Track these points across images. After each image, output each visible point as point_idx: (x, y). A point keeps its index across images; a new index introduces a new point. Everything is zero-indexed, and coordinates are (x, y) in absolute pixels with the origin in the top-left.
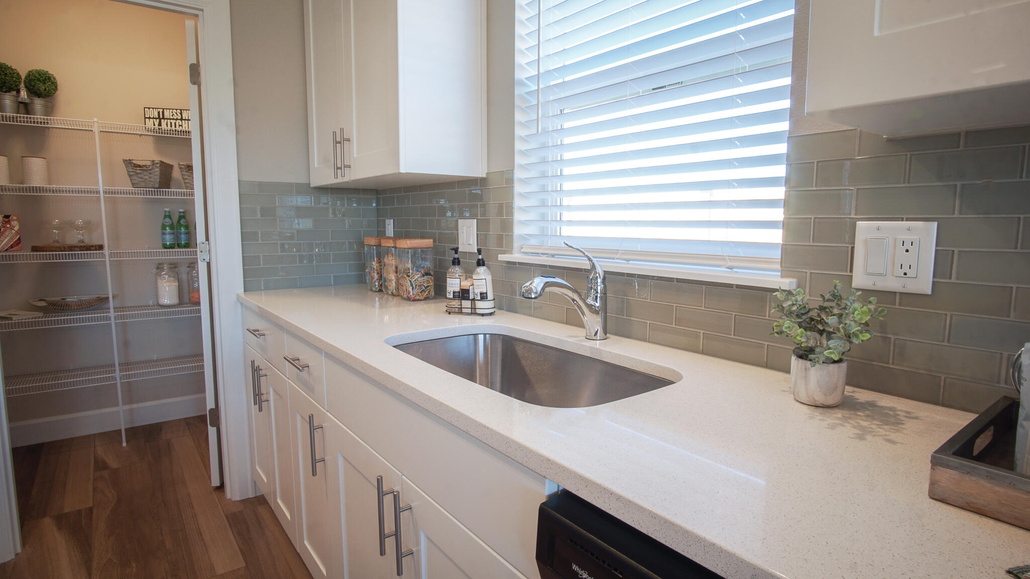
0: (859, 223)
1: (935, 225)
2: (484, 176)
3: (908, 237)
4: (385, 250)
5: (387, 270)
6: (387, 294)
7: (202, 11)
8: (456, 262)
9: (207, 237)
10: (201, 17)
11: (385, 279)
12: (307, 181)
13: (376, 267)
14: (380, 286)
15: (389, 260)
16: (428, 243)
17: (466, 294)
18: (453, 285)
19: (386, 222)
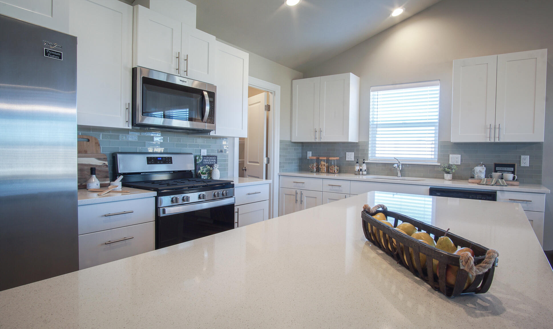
0: (450, 155)
1: (460, 155)
2: (358, 142)
3: (457, 157)
4: (321, 160)
5: (322, 166)
6: (321, 172)
7: (274, 92)
8: (357, 162)
9: (267, 156)
10: (274, 93)
11: (320, 168)
12: (289, 140)
13: (315, 165)
14: (316, 170)
15: (323, 163)
16: (338, 158)
17: (361, 170)
18: (357, 168)
19: (308, 152)
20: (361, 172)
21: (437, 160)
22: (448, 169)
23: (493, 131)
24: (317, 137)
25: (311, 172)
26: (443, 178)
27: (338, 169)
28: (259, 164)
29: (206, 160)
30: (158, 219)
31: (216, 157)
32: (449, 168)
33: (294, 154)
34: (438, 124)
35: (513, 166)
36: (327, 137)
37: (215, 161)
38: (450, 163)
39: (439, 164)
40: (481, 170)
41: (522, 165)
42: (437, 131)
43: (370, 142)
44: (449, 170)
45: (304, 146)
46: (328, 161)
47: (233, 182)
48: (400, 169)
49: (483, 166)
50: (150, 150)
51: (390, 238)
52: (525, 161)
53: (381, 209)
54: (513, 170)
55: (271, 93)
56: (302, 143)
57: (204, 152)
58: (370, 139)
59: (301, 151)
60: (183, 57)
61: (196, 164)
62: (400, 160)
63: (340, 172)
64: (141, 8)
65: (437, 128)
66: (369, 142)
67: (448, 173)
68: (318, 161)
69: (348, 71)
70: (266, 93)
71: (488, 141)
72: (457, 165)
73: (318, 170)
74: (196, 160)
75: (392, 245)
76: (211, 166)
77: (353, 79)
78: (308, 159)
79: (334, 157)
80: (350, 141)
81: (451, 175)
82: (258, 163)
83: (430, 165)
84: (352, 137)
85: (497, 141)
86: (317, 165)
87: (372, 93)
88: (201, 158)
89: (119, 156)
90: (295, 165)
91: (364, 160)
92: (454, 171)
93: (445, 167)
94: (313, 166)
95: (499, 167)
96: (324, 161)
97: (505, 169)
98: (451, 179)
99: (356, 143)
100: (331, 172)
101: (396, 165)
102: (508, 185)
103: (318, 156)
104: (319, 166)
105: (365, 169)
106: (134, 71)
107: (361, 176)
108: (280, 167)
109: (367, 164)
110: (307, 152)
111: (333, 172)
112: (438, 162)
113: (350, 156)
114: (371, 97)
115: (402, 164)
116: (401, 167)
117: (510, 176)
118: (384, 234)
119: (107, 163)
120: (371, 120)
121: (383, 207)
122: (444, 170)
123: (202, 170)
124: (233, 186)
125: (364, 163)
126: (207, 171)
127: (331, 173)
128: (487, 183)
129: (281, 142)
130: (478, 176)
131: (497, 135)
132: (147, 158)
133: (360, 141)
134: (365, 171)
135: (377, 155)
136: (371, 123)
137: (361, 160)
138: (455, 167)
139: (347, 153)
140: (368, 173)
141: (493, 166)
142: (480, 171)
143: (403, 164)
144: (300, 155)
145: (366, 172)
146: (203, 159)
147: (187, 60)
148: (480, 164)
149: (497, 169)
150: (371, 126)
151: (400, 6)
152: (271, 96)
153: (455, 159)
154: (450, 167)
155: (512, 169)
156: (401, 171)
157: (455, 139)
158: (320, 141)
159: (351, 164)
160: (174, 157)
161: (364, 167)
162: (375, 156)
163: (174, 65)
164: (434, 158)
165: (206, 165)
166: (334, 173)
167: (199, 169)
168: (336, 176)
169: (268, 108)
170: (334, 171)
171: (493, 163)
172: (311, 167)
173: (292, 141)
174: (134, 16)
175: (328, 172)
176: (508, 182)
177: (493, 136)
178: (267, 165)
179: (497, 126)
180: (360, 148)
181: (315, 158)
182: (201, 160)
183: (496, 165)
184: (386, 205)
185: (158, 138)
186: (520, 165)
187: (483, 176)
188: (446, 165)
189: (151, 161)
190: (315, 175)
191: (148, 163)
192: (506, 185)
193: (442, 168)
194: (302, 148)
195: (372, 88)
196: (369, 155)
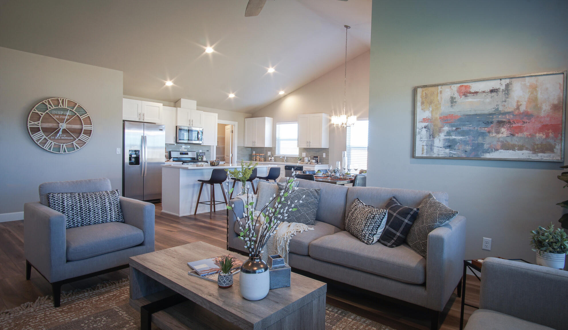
0: (302, 153)
7: (235, 125)
9: (232, 153)
12: (243, 146)
15: (257, 156)
16: (264, 154)
18: (270, 159)
20: (271, 161)
24: (254, 145)
25: (253, 161)
27: (264, 159)
28: (228, 157)
31: (205, 153)
33: (246, 152)
35: (317, 157)
36: (258, 145)
42: (298, 143)
45: (252, 149)
46: (259, 156)
47: (208, 161)
49: (310, 157)
50: (181, 150)
52: (324, 155)
54: (318, 159)
56: (250, 147)
57: (201, 151)
58: (276, 146)
59: (249, 151)
60: (191, 120)
61: (197, 156)
63: (265, 161)
64: (179, 108)
65: (298, 141)
67: (299, 160)
69: (264, 116)
70: (231, 125)
73: (256, 160)
74: (197, 154)
76: (203, 156)
77: (268, 119)
79: (262, 154)
80: (265, 147)
83: (295, 157)
84: (267, 144)
87: (277, 125)
89: (171, 152)
90: (246, 158)
91: (274, 155)
99: (271, 147)
100: (261, 160)
101: (281, 157)
103: (256, 153)
104: (256, 158)
106: (176, 127)
107: (271, 162)
108: (238, 158)
109: (275, 157)
110: (253, 152)
112: (299, 156)
113: (269, 154)
114: (277, 127)
116: (285, 158)
119: (168, 154)
120: (277, 137)
122: (297, 159)
123: (199, 158)
126: (201, 158)
129: (238, 147)
132: (180, 153)
133: (273, 146)
136: (277, 139)
137: (272, 155)
139: (267, 152)
140: (274, 161)
141: (313, 158)
144: (249, 153)
146: (200, 154)
147: (192, 121)
151: (282, 90)
152: (233, 126)
153: (304, 155)
156: (286, 160)
157: (303, 147)
158: (255, 147)
160: (189, 153)
161: (273, 158)
162: (279, 154)
163: (188, 123)
164: (298, 154)
165: (201, 156)
167: (198, 157)
169: (232, 132)
172: (253, 158)
173: (245, 146)
174: (177, 111)
175: (259, 160)
177: (309, 145)
178: (231, 157)
179: (310, 142)
180: (273, 150)
185: (184, 146)
187: (307, 161)
189: (181, 154)
191: (180, 154)
195: (277, 123)
196: (276, 153)
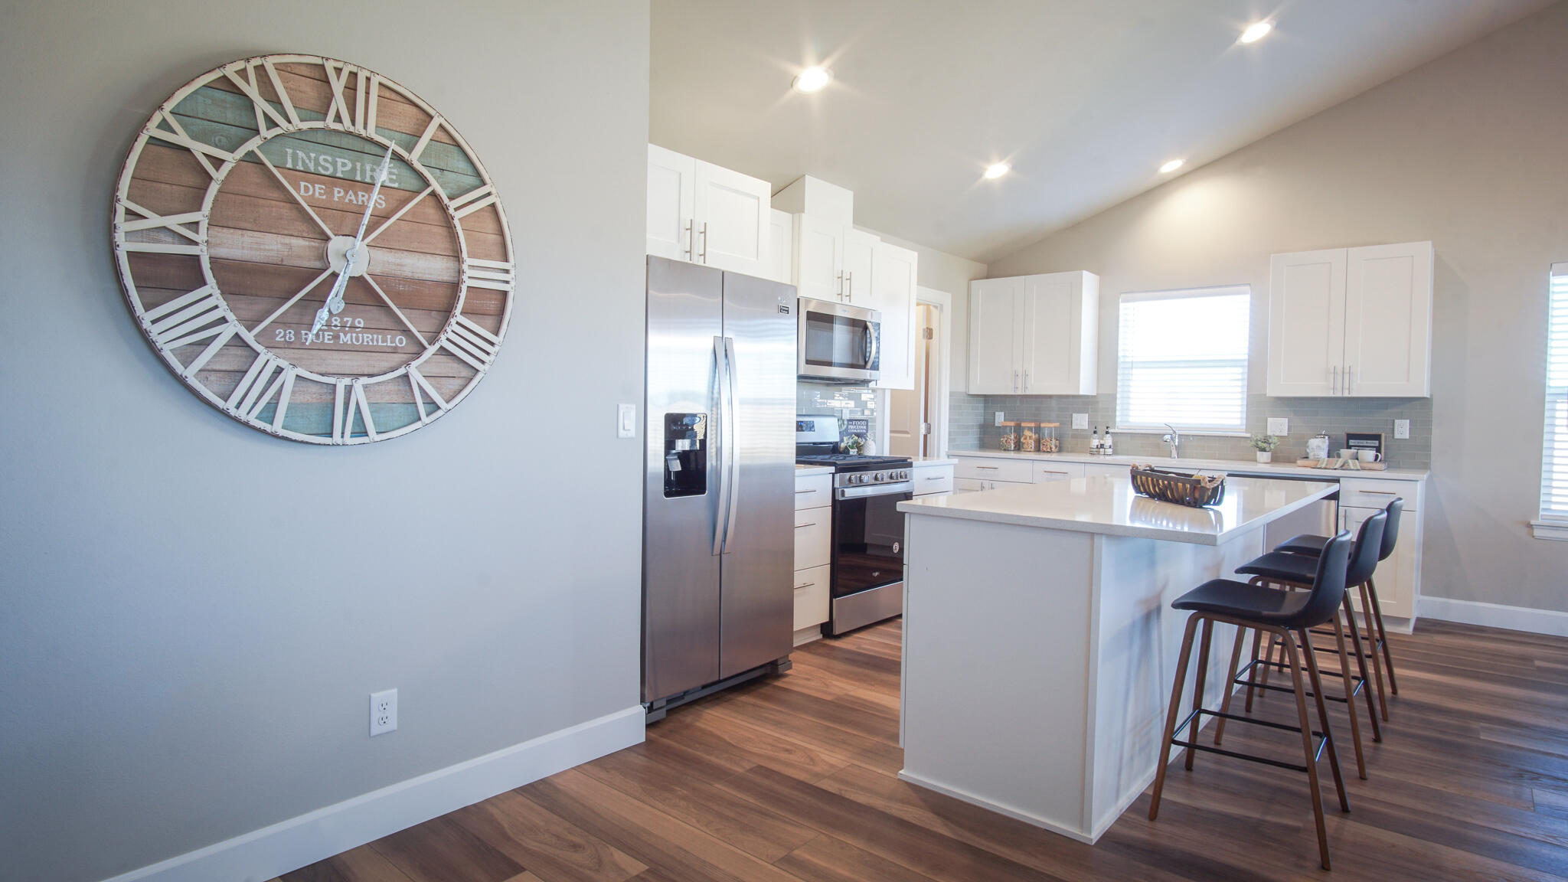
0: (1268, 418)
1: (1289, 419)
2: (1096, 395)
3: (1282, 422)
4: (1024, 428)
5: (1026, 439)
6: (1025, 451)
7: (942, 305)
8: (1095, 432)
9: (926, 420)
10: (940, 307)
11: (1023, 443)
12: (965, 391)
13: (1013, 437)
14: (1015, 447)
15: (1027, 433)
16: (1057, 424)
17: (1102, 446)
18: (1095, 442)
19: (997, 413)
20: (1101, 450)
21: (1244, 427)
22: (1262, 444)
23: (1339, 378)
24: (1020, 386)
25: (1005, 450)
26: (1255, 460)
27: (1058, 444)
28: (909, 436)
29: (851, 427)
30: (835, 502)
31: (867, 421)
32: (1265, 442)
33: (973, 417)
34: (1246, 364)
35: (1377, 437)
36: (1037, 386)
37: (865, 427)
38: (1269, 433)
39: (1248, 435)
40: (1321, 444)
41: (1397, 436)
42: (1246, 376)
43: (1118, 396)
44: (1265, 445)
45: (990, 401)
46: (1038, 430)
47: (910, 458)
48: (1177, 444)
49: (1327, 437)
51: (1157, 481)
52: (1403, 429)
53: (1148, 468)
54: (1377, 445)
55: (936, 307)
56: (985, 396)
57: (846, 414)
58: (1119, 389)
59: (983, 411)
60: (846, 275)
61: (840, 433)
62: (1177, 428)
63: (1060, 450)
64: (799, 218)
65: (1246, 370)
66: (1116, 394)
67: (1263, 450)
68: (1018, 430)
69: (1079, 267)
70: (925, 307)
71: (1331, 395)
72: (1281, 437)
73: (1019, 447)
74: (839, 426)
75: (1159, 487)
76: (861, 435)
77: (1089, 280)
78: (996, 425)
79: (1049, 422)
80: (1081, 393)
81: (1269, 454)
82: (906, 432)
83: (1231, 437)
84: (1086, 386)
85: (1346, 395)
86: (1015, 438)
87: (1122, 306)
88: (846, 422)
90: (973, 438)
91: (1107, 428)
92: (1272, 446)
93: (1257, 440)
94: (1008, 438)
95: (1354, 439)
96: (1030, 429)
97: (1364, 443)
98: (1269, 461)
99: (1092, 396)
100: (1045, 449)
101: (1167, 437)
102: (1363, 469)
103: (1017, 420)
104: (1020, 439)
105: (1110, 444)
106: (798, 302)
107: (1101, 457)
108: (950, 440)
109: (1113, 434)
110: (994, 413)
111: (1049, 450)
112: (1247, 431)
113: (1081, 421)
114: (1121, 312)
115: (1179, 435)
116: (1177, 440)
117: (1370, 454)
118: (1152, 480)
120: (1120, 354)
121: (1150, 467)
122: (1257, 446)
124: (910, 465)
125: (1107, 433)
126: (853, 444)
127: (1044, 451)
128: (1328, 467)
129: (952, 394)
130: (1314, 455)
131: (1346, 385)
133: (1100, 392)
134: (1110, 447)
135: (1131, 419)
136: (1121, 360)
137: (1101, 429)
138: (1275, 440)
139: (1074, 415)
140: (1115, 453)
141: (1345, 438)
142: (1319, 446)
143: (1182, 435)
144: (981, 419)
145: (1111, 450)
146: (848, 424)
147: (850, 278)
148: (1321, 435)
149: (1352, 442)
150: (1120, 366)
151: (1177, 154)
152: (935, 313)
153: (1278, 426)
154: (1266, 440)
155: (1376, 443)
156: (1177, 449)
157: (1273, 391)
158: (1024, 393)
159: (1080, 435)
160: (816, 420)
161: (1108, 441)
162: (1128, 422)
163: (836, 289)
164: (1241, 425)
165: (853, 434)
166: (1051, 452)
167: (845, 441)
168: (1054, 457)
169: (929, 334)
170: (1051, 448)
171: (1344, 433)
172: (1004, 441)
173: (971, 393)
174: (796, 229)
175: (1038, 450)
176: (1365, 465)
177: (1339, 385)
178: (925, 437)
179: (1347, 370)
180: (1100, 406)
181: (1012, 424)
182: (845, 426)
183: (1350, 436)
184: (1150, 464)
186: (1393, 436)
187: (1323, 454)
188: (1260, 437)
190: (1012, 455)
192: (1359, 468)
193: (1253, 443)
194: (985, 407)
195: (1123, 296)
196: (1118, 419)
